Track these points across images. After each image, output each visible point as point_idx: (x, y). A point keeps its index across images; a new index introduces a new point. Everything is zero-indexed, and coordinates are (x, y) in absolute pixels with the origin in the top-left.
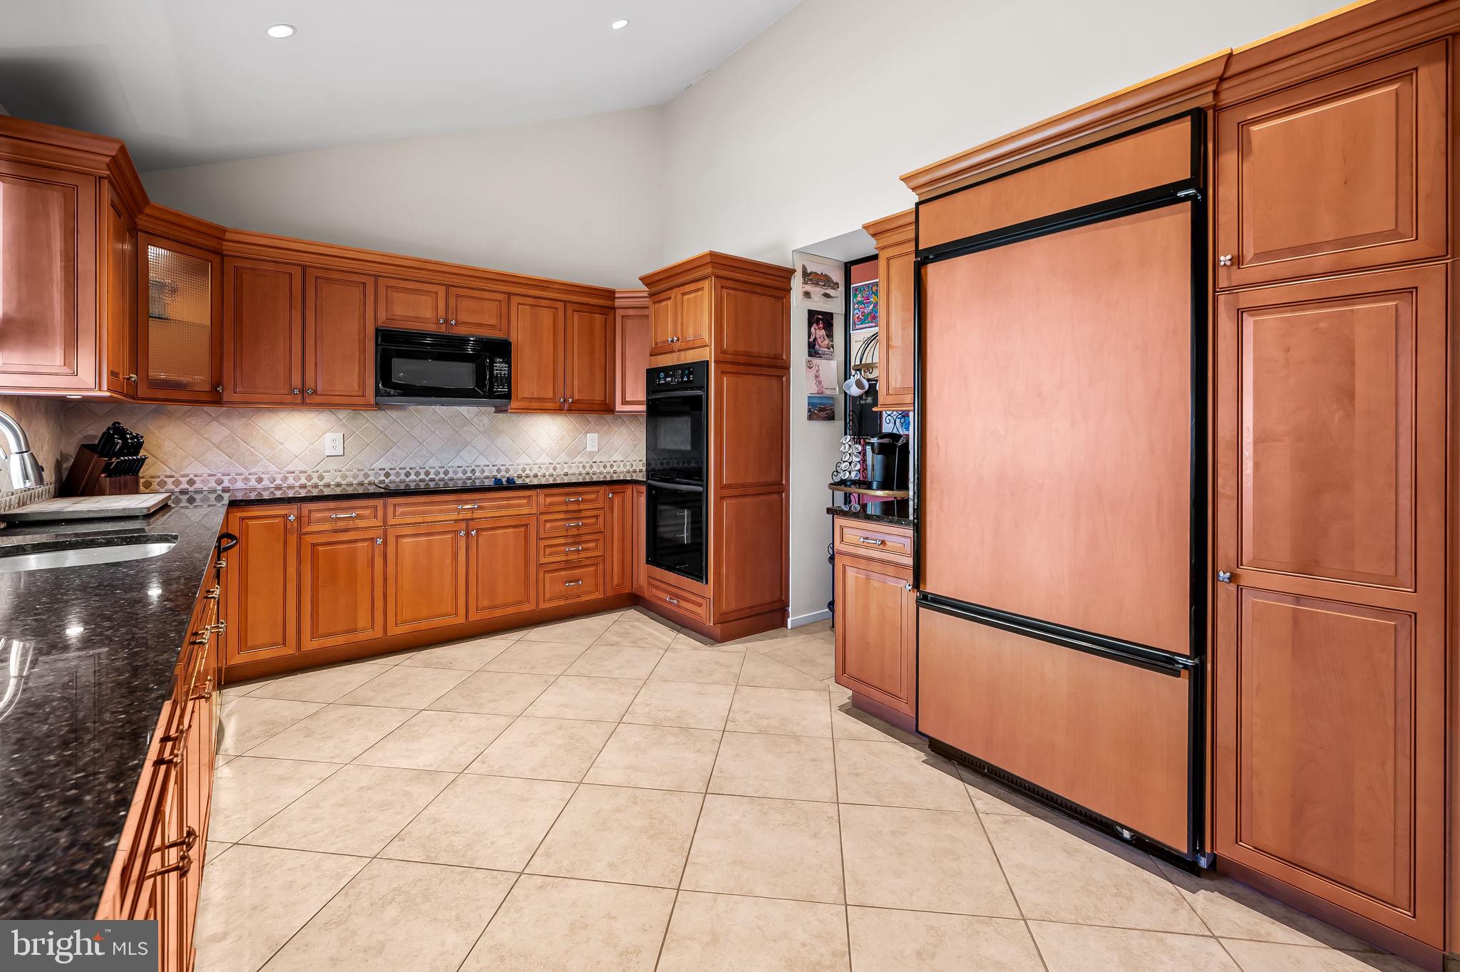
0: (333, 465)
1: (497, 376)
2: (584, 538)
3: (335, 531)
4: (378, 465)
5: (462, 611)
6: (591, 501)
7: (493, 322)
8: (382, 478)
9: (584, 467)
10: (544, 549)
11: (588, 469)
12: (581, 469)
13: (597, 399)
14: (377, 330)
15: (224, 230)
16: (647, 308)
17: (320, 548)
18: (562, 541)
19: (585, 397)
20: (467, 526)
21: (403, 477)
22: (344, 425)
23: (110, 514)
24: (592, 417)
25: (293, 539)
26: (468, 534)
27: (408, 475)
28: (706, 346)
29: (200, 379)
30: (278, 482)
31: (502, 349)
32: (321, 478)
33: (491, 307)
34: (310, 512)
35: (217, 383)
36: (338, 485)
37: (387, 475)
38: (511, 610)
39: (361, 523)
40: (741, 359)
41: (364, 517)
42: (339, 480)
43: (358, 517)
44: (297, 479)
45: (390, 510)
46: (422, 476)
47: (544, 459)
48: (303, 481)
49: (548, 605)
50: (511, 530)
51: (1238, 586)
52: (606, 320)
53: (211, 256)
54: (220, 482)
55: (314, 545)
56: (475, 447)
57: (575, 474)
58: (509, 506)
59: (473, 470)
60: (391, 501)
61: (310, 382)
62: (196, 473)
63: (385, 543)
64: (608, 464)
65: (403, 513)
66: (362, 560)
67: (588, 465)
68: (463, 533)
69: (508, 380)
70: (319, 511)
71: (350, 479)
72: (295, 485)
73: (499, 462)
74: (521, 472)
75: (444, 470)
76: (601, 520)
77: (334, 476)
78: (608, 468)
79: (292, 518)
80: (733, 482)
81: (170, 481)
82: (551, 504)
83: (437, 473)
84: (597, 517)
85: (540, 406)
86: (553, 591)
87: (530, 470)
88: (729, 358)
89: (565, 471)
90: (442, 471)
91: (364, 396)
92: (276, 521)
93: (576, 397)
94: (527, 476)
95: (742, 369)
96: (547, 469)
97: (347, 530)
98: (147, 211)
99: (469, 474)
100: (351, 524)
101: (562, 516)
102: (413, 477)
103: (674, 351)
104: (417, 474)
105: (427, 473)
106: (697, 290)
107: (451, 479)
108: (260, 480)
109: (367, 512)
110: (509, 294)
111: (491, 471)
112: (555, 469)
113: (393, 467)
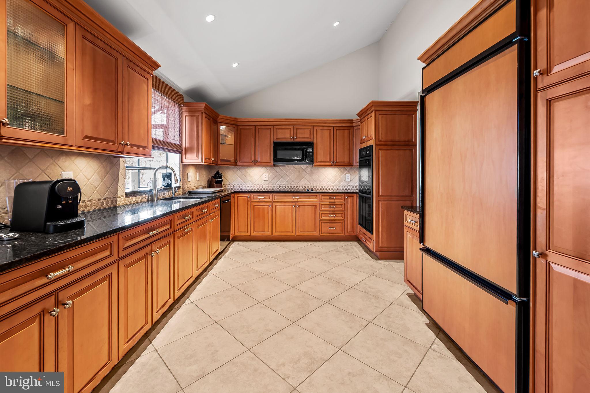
0: (265, 183)
1: (309, 155)
2: (336, 212)
3: (259, 202)
4: (277, 184)
5: (294, 231)
6: (339, 199)
7: (308, 136)
8: (278, 187)
9: (345, 187)
10: (322, 215)
11: (346, 188)
12: (343, 188)
13: (346, 161)
14: (274, 142)
15: (237, 119)
16: (359, 126)
17: (256, 206)
18: (328, 212)
19: (341, 160)
20: (296, 204)
21: (284, 187)
22: (268, 171)
23: (205, 192)
24: (348, 168)
25: (249, 203)
26: (296, 207)
27: (285, 187)
28: (372, 139)
29: (232, 159)
30: (252, 187)
31: (311, 145)
32: (263, 187)
33: (307, 131)
34: (253, 196)
35: (236, 160)
36: (267, 189)
37: (280, 187)
38: (310, 234)
39: (266, 200)
40: (389, 143)
41: (267, 199)
42: (267, 187)
43: (265, 198)
44: (257, 187)
45: (274, 197)
46: (290, 188)
47: (330, 183)
48: (258, 187)
49: (323, 234)
50: (310, 207)
51: (547, 261)
52: (349, 131)
53: (234, 126)
54: (239, 187)
55: (254, 205)
56: (306, 179)
57: (341, 189)
58: (309, 199)
59: (305, 186)
60: (274, 194)
61: (257, 159)
62: (235, 184)
63: (272, 207)
64: (354, 186)
65: (278, 198)
66: (266, 212)
67: (346, 186)
68: (294, 206)
69: (312, 156)
70: (255, 196)
71: (270, 188)
72: (256, 188)
73: (314, 184)
74: (321, 188)
75: (296, 186)
76: (343, 206)
77: (265, 187)
78: (355, 188)
79: (249, 197)
80: (383, 194)
81: (229, 186)
82: (325, 199)
83: (294, 187)
84: (342, 205)
85: (324, 165)
86: (325, 230)
87: (324, 187)
88: (383, 143)
89: (337, 188)
90: (295, 186)
91: (270, 162)
92: (245, 197)
93: (338, 161)
94: (323, 189)
95: (389, 147)
96: (331, 187)
97: (262, 202)
98: (219, 117)
99: (304, 188)
100: (263, 200)
101: (328, 204)
102: (287, 188)
103: (365, 142)
104: (288, 187)
105: (291, 187)
106: (370, 117)
107: (298, 189)
108: (248, 187)
109: (267, 197)
110: (313, 126)
111: (311, 187)
112: (333, 187)
113: (281, 184)
